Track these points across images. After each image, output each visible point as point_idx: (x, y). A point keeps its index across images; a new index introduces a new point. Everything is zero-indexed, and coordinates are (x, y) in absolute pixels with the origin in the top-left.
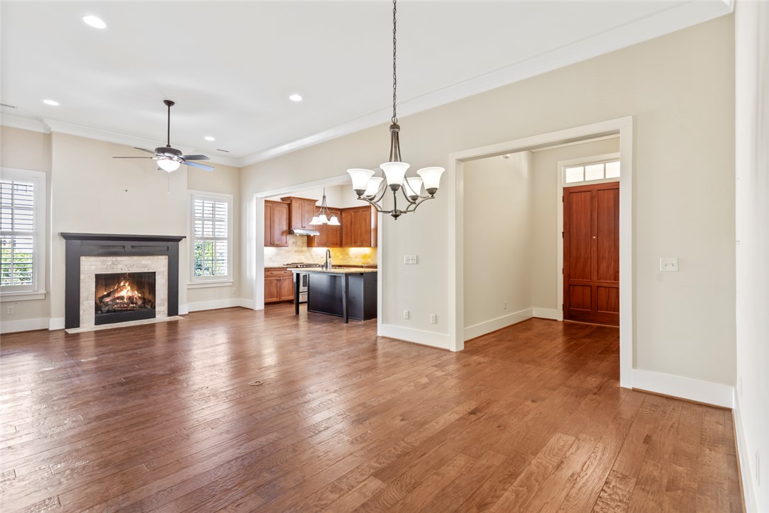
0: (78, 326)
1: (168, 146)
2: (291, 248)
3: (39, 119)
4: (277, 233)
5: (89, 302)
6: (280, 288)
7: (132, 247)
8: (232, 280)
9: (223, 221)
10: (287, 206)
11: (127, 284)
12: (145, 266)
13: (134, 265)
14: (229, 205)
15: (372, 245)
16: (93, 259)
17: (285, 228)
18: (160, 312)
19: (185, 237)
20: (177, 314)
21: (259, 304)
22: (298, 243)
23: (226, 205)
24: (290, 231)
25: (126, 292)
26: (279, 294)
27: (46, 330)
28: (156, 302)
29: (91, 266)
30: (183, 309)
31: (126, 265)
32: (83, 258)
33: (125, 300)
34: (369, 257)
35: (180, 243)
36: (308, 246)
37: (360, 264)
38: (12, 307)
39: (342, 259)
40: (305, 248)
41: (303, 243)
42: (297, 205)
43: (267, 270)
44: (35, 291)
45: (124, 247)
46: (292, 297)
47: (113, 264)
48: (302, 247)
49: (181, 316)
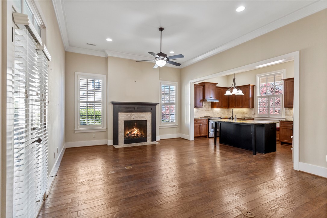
0: (118, 144)
1: (161, 52)
2: (204, 108)
3: (104, 51)
4: (198, 101)
5: (121, 133)
6: (201, 129)
7: (138, 108)
8: (177, 125)
9: (173, 95)
10: (203, 87)
11: (136, 129)
12: (143, 117)
13: (138, 117)
14: (176, 87)
15: (250, 107)
16: (123, 113)
17: (202, 98)
18: (148, 139)
19: (159, 103)
20: (155, 141)
21: (192, 138)
22: (207, 106)
23: (175, 88)
24: (204, 100)
25: (136, 131)
26: (200, 133)
27: (106, 145)
28: (147, 134)
29: (123, 117)
30: (158, 138)
31: (135, 117)
32: (119, 113)
33: (135, 135)
34: (246, 113)
35: (156, 106)
36: (211, 108)
37: (241, 118)
38: (95, 134)
39: (227, 115)
40: (210, 109)
41: (209, 106)
42: (208, 86)
43: (195, 120)
44: (102, 128)
45: (134, 108)
46: (206, 134)
47: (130, 116)
48: (209, 108)
49: (157, 141)
